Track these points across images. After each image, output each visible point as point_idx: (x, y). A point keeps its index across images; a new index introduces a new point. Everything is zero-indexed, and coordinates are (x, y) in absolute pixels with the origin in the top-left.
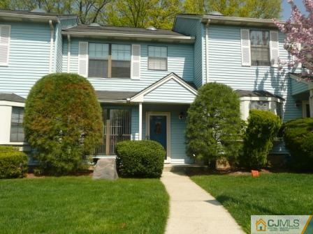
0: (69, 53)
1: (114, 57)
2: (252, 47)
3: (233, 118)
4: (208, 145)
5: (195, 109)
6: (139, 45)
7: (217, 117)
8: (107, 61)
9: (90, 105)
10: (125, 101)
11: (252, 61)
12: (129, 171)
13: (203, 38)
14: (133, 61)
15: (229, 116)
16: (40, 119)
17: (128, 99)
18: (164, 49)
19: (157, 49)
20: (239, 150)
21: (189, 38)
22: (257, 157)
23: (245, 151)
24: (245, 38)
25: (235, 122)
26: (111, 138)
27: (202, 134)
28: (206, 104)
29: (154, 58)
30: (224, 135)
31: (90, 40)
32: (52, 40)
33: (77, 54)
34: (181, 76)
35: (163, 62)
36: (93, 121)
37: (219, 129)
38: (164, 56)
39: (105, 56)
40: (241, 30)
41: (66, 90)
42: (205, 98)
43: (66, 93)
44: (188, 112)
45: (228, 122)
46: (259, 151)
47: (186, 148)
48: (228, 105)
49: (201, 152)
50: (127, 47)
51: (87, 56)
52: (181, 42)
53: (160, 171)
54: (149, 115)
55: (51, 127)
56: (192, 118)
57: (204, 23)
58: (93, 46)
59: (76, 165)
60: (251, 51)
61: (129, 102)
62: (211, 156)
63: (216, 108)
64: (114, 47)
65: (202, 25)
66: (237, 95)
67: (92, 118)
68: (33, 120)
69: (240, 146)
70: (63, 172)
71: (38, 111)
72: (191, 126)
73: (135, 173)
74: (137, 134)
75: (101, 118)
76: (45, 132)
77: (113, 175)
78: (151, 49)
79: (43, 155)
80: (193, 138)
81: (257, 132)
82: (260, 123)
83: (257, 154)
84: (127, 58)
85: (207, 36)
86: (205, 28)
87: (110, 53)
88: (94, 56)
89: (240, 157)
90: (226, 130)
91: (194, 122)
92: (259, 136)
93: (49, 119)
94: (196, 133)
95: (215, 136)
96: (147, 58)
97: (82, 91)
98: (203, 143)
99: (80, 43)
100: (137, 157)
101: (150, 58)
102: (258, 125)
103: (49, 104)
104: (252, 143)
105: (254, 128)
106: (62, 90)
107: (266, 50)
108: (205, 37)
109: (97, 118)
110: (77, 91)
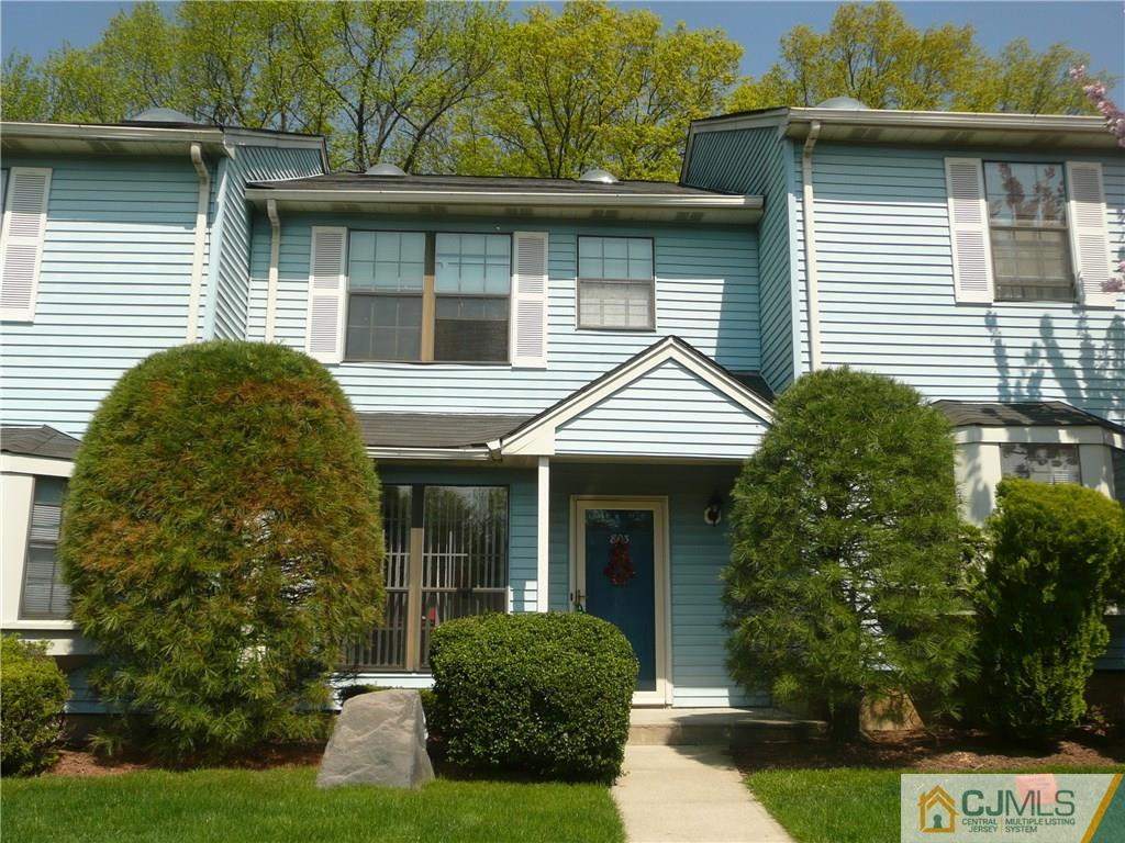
0: (274, 272)
1: (447, 280)
2: (994, 228)
3: (929, 519)
4: (821, 635)
5: (761, 480)
6: (544, 236)
7: (859, 513)
8: (419, 297)
9: (326, 469)
10: (480, 454)
11: (997, 283)
12: (478, 750)
13: (791, 198)
14: (517, 298)
15: (908, 511)
16: (116, 525)
17: (494, 445)
18: (641, 249)
19: (615, 248)
20: (961, 658)
21: (739, 201)
22: (1042, 688)
23: (987, 663)
24: (966, 193)
25: (936, 536)
26: (428, 601)
27: (793, 586)
28: (809, 458)
29: (602, 283)
30: (889, 592)
31: (355, 218)
32: (202, 219)
33: (303, 275)
34: (711, 353)
35: (638, 300)
36: (336, 534)
37: (867, 566)
38: (640, 273)
39: (412, 280)
40: (950, 162)
41: (227, 407)
42: (804, 435)
43: (230, 419)
44: (737, 494)
45: (906, 536)
46: (1048, 663)
47: (730, 644)
48: (904, 461)
49: (793, 665)
50: (498, 245)
51: (342, 279)
52: (709, 216)
53: (613, 752)
54: (583, 506)
55: (157, 558)
56: (750, 516)
57: (797, 140)
58: (364, 243)
59: (257, 720)
60: (994, 243)
61: (496, 456)
62: (836, 684)
63: (853, 477)
64: (445, 243)
65: (788, 149)
66: (942, 419)
67: (329, 521)
68: (91, 529)
69: (964, 641)
70: (203, 751)
71: (115, 496)
72: (744, 551)
73: (501, 757)
74: (529, 585)
75: (375, 521)
76: (134, 580)
77: (406, 765)
78: (590, 247)
79: (124, 677)
80: (759, 601)
81: (1038, 575)
82: (1048, 536)
83: (1040, 674)
84: (494, 286)
85: (809, 189)
86: (799, 157)
87: (430, 270)
88: (366, 282)
89: (963, 689)
90: (897, 568)
91: (760, 533)
92: (1047, 595)
93: (152, 526)
94: (766, 584)
95: (853, 594)
96: (573, 284)
97: (295, 410)
98: (798, 627)
99: (316, 230)
100: (514, 688)
101: (585, 284)
102: (1039, 545)
103: (159, 464)
104: (1018, 627)
105: (1023, 562)
106: (214, 409)
107: (1055, 238)
108: (801, 193)
109: (356, 519)
110: (272, 411)
